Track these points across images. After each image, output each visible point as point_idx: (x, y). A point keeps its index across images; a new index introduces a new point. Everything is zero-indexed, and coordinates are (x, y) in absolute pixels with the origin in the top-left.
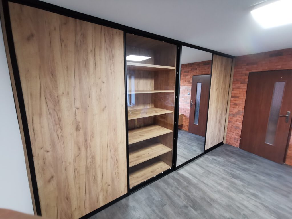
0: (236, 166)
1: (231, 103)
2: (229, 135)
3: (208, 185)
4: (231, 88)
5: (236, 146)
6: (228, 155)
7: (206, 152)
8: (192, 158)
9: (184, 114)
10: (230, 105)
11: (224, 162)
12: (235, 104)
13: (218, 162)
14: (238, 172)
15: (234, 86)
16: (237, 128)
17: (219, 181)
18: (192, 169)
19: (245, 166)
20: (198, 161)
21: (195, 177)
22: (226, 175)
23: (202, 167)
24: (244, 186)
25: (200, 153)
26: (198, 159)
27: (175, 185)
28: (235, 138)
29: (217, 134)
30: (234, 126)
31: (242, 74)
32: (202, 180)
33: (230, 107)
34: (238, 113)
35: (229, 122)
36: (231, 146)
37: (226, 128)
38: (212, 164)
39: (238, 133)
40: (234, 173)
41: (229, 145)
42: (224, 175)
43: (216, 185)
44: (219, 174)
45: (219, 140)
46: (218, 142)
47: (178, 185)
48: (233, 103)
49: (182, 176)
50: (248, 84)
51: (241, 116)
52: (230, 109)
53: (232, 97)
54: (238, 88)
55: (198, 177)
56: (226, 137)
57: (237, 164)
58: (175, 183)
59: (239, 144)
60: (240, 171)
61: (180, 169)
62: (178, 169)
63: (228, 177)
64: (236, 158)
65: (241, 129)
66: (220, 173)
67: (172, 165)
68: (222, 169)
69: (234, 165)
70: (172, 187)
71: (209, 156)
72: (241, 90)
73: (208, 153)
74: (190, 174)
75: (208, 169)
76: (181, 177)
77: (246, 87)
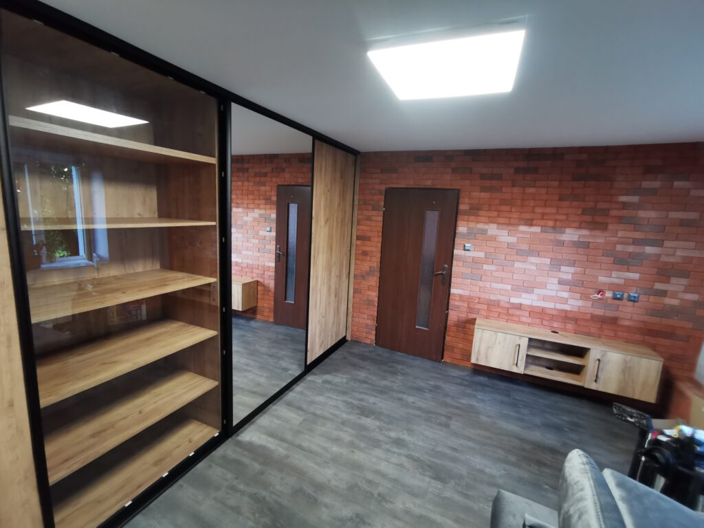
0: (370, 386)
1: (358, 252)
2: (357, 320)
3: (311, 452)
4: (355, 219)
5: (369, 342)
6: (354, 365)
7: (309, 368)
8: (278, 390)
9: (259, 280)
10: (356, 254)
11: (346, 383)
12: (365, 253)
13: (334, 387)
14: (372, 400)
15: (362, 215)
16: (369, 302)
17: (336, 433)
18: (275, 421)
19: (384, 383)
20: (290, 396)
21: (282, 440)
22: (348, 414)
23: (299, 408)
24: (381, 429)
25: (297, 373)
26: (291, 391)
27: (227, 480)
28: (367, 325)
29: (333, 322)
30: (365, 301)
31: (373, 189)
32: (298, 442)
33: (356, 259)
34: (370, 273)
35: (355, 291)
36: (361, 342)
37: (350, 306)
38: (322, 395)
39: (372, 313)
40: (364, 404)
41: (357, 342)
42: (344, 416)
43: (328, 445)
44: (334, 415)
45: (337, 334)
46: (336, 339)
47: (237, 478)
48: (360, 252)
49: (250, 448)
50: (384, 212)
51: (375, 278)
52: (356, 264)
53: (358, 238)
54: (369, 218)
55: (289, 436)
56: (350, 325)
57: (370, 382)
58: (229, 476)
59: (374, 338)
60: (375, 396)
61: (245, 429)
62: (239, 431)
63: (353, 418)
64: (369, 370)
65: (376, 305)
66: (337, 413)
67: (220, 425)
68: (342, 401)
69: (365, 385)
70: (218, 488)
71: (316, 377)
72: (373, 224)
73: (314, 370)
74: (271, 434)
75: (312, 409)
76: (245, 453)
77: (381, 219)
